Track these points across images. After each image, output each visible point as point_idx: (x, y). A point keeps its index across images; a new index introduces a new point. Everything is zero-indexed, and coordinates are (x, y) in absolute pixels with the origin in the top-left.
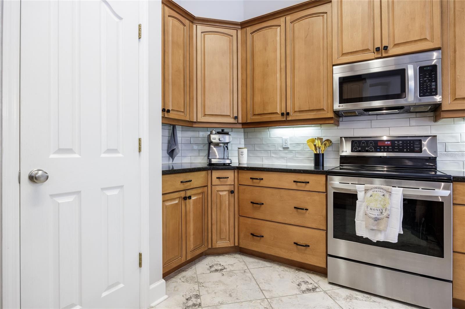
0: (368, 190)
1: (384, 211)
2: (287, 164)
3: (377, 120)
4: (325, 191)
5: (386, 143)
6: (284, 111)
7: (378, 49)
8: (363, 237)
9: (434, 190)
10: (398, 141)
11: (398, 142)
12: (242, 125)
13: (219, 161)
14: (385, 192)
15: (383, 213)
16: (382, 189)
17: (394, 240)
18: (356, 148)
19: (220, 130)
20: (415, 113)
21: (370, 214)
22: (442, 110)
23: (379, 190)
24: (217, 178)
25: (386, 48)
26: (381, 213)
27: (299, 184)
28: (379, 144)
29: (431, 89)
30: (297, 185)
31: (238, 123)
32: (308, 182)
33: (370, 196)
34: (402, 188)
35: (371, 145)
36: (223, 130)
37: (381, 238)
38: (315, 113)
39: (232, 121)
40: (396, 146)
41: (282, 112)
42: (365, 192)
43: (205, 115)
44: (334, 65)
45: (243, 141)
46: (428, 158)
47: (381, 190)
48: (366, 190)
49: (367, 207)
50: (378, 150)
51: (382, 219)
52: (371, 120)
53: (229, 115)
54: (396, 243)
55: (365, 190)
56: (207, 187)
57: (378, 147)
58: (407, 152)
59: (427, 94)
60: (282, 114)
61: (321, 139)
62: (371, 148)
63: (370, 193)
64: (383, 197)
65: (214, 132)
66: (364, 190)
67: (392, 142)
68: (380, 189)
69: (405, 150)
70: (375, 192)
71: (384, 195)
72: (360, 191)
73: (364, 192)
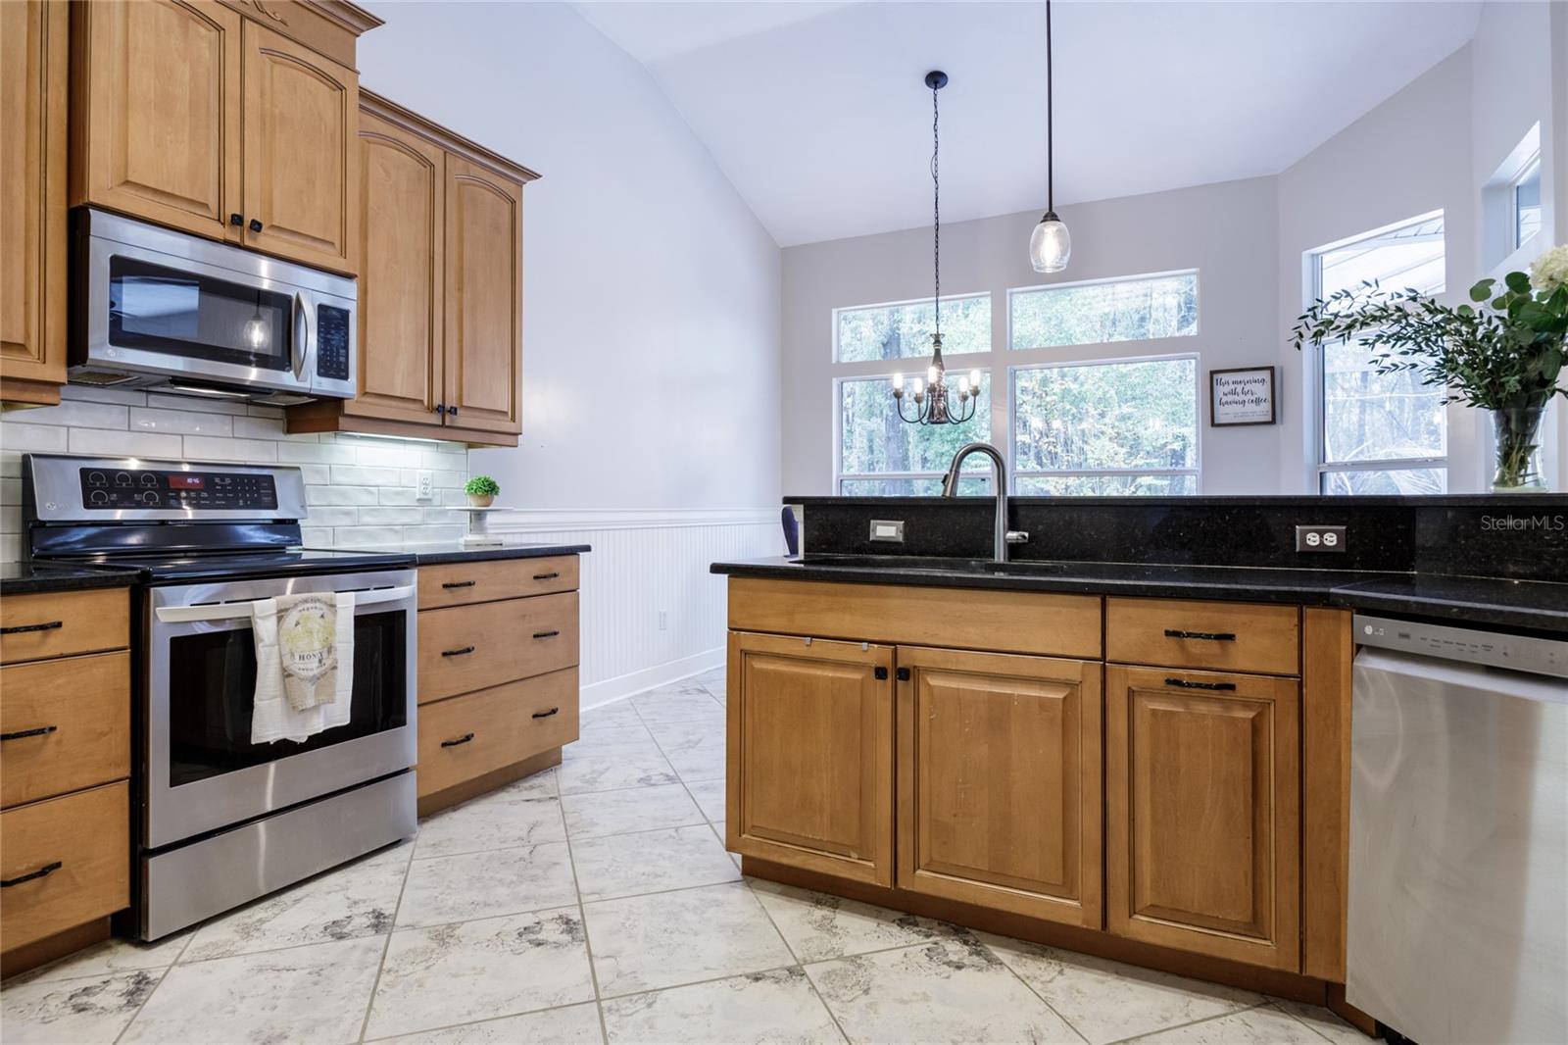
0: (286, 610)
1: (325, 655)
3: (147, 407)
4: (129, 645)
5: (190, 481)
8: (269, 743)
9: (393, 587)
10: (223, 476)
11: (223, 480)
14: (325, 607)
15: (323, 662)
16: (318, 600)
17: (345, 719)
18: (100, 496)
21: (301, 672)
22: (346, 412)
23: (313, 605)
25: (257, 227)
26: (320, 661)
27: (9, 637)
29: (339, 363)
32: (59, 624)
33: (296, 625)
34: (353, 593)
35: (149, 485)
37: (318, 725)
40: (219, 492)
42: (280, 619)
46: (284, 522)
47: (318, 605)
48: (281, 614)
49: (292, 655)
50: (173, 502)
52: (129, 406)
54: (347, 725)
55: (279, 611)
57: (171, 494)
58: (246, 507)
59: (332, 372)
62: (150, 497)
63: (292, 617)
64: (321, 621)
66: (276, 611)
67: (207, 478)
68: (315, 602)
69: (241, 503)
70: (305, 613)
71: (322, 616)
72: (264, 618)
73: (274, 619)
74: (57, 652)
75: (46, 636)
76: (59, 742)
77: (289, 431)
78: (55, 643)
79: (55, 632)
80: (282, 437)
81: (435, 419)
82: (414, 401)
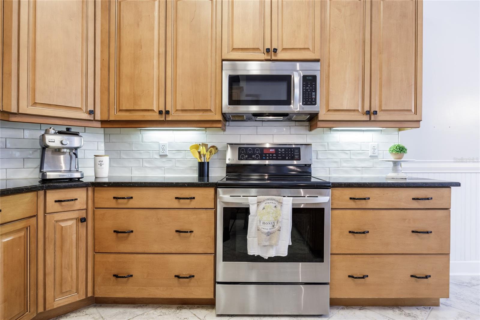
0: (260, 202)
1: (276, 224)
2: (165, 176)
3: (262, 126)
4: (213, 207)
5: (271, 150)
6: (162, 108)
7: (268, 50)
8: (254, 255)
9: (317, 197)
10: (281, 148)
11: (281, 150)
12: (101, 124)
13: (60, 176)
14: (277, 203)
15: (275, 226)
16: (274, 200)
17: (284, 253)
18: (243, 156)
19: (64, 129)
20: (295, 122)
21: (262, 229)
22: (319, 119)
23: (271, 201)
24: (56, 201)
25: (275, 50)
26: (273, 226)
27: (182, 201)
28: (265, 152)
29: (312, 99)
30: (179, 202)
31: (95, 120)
32: (194, 198)
33: (263, 209)
34: (292, 198)
35: (257, 152)
36: (68, 129)
37: (272, 253)
38: (201, 114)
39: (86, 116)
40: (280, 154)
41: (160, 110)
42: (258, 205)
43: (35, 104)
44: (223, 60)
45: (102, 146)
46: (304, 165)
47: (273, 201)
48: (259, 203)
49: (260, 221)
50: (264, 158)
51: (274, 232)
52: (257, 126)
53: (81, 107)
54: (285, 257)
55: (258, 202)
56: (35, 218)
57: (264, 155)
58: (289, 159)
59: (309, 103)
60: (160, 112)
61: (206, 145)
62: (257, 156)
63: (263, 205)
64: (274, 208)
65: (52, 131)
66: (257, 202)
67: (276, 149)
68: (272, 200)
69: (287, 158)
70: (268, 204)
72: (252, 204)
73: (256, 205)
74: (193, 207)
75: (191, 201)
76: (194, 236)
77: (310, 130)
78: (193, 204)
79: (193, 200)
80: (308, 132)
81: (366, 118)
82: (354, 110)
